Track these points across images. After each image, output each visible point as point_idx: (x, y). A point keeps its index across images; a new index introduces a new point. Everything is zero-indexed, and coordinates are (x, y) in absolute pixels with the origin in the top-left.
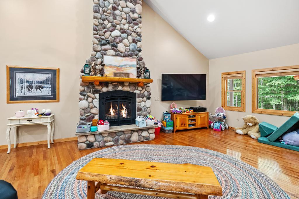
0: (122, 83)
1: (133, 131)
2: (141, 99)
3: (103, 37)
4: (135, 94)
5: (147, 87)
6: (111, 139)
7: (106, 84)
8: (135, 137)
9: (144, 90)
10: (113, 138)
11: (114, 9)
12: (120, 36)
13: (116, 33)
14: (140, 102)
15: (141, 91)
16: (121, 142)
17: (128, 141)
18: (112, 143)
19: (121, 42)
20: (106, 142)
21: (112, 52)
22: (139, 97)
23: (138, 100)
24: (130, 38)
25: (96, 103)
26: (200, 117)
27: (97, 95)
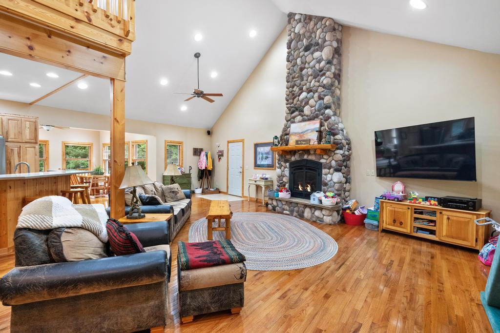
0: (307, 151)
1: (306, 206)
2: (328, 170)
3: (292, 105)
4: (321, 164)
5: (335, 154)
6: (288, 208)
7: (293, 152)
8: (307, 213)
9: (331, 158)
10: (289, 207)
11: (302, 69)
12: (307, 97)
13: (304, 95)
14: (326, 175)
15: (327, 159)
16: (295, 214)
17: (301, 216)
18: (288, 212)
19: (307, 103)
20: (284, 209)
21: (299, 118)
22: (325, 168)
23: (324, 171)
24: (316, 95)
25: (287, 172)
26: (448, 219)
27: (288, 164)
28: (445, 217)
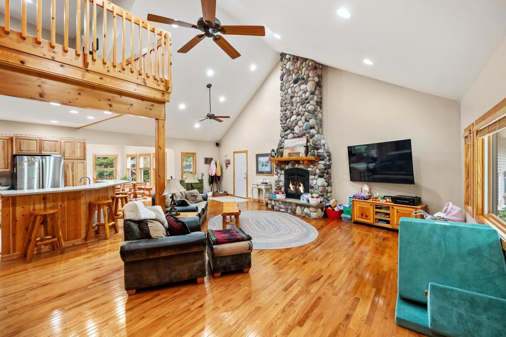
0: (298, 162)
2: (313, 177)
3: (285, 125)
4: (309, 171)
5: (318, 164)
6: (284, 207)
7: (287, 162)
9: (315, 167)
10: (285, 206)
11: (292, 97)
12: (296, 119)
13: (294, 117)
14: (312, 180)
15: (313, 168)
16: (289, 211)
18: (283, 210)
19: (296, 124)
20: (280, 208)
21: (291, 135)
22: (311, 175)
23: (311, 177)
24: (303, 118)
25: (283, 178)
26: (398, 212)
27: (283, 172)
28: (396, 211)
